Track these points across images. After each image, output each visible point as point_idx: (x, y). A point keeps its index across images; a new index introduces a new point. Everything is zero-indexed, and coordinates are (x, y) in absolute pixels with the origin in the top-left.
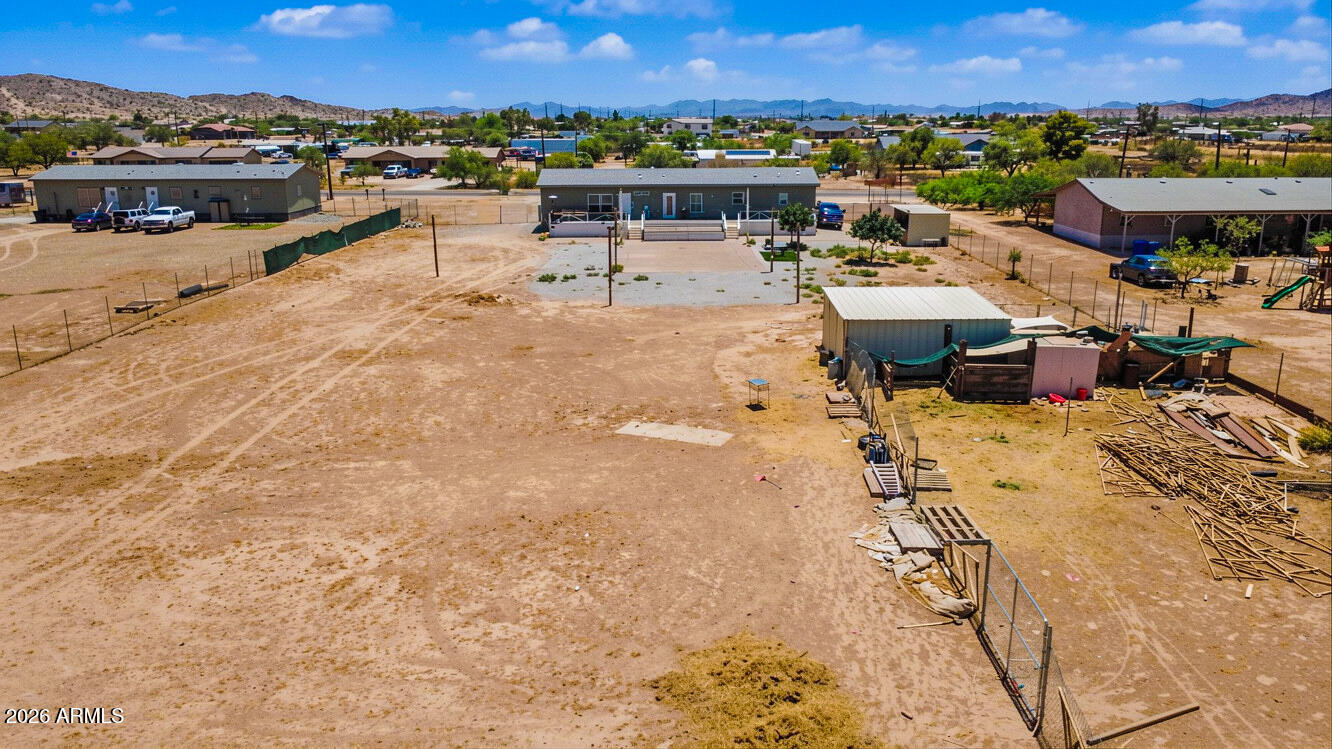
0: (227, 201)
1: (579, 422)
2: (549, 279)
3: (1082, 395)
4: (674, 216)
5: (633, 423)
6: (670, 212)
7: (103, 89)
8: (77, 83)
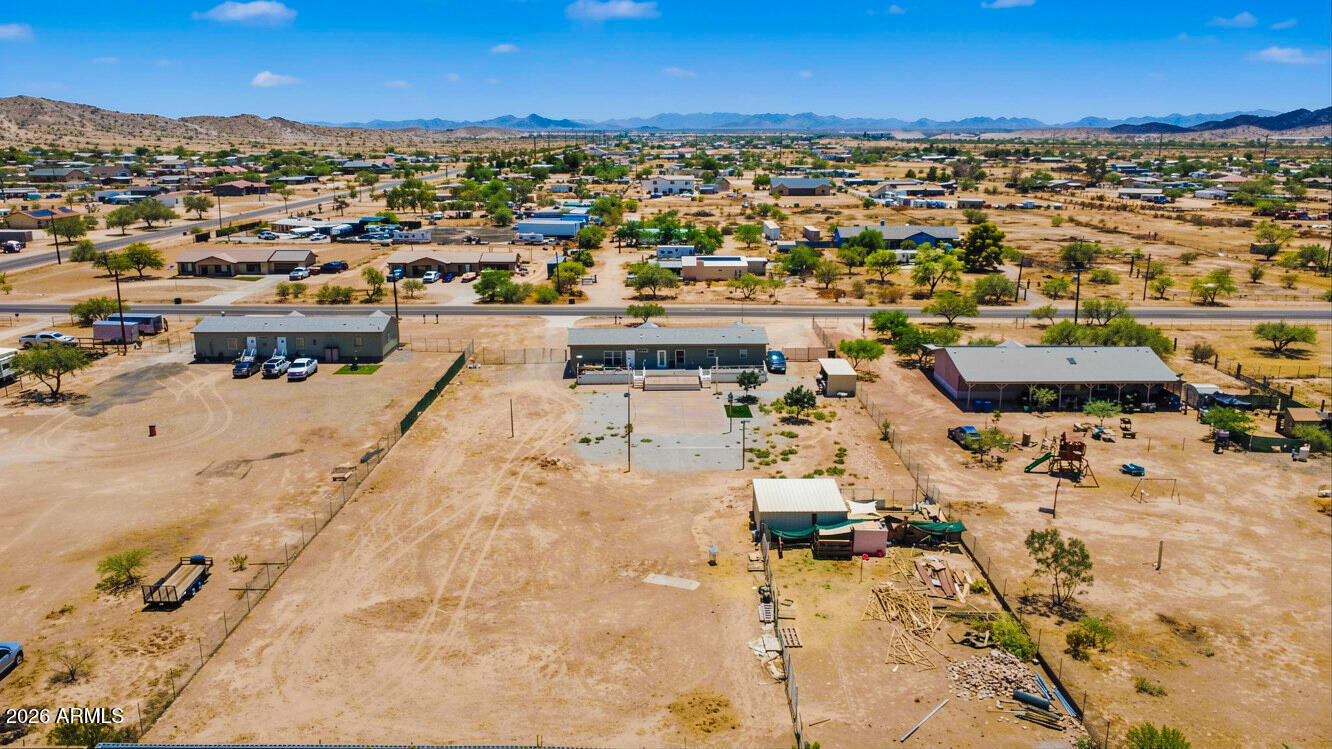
0: (337, 348)
1: (625, 574)
2: (586, 441)
3: (880, 554)
4: (665, 365)
5: (652, 575)
6: (662, 363)
7: (95, 111)
8: (68, 106)
